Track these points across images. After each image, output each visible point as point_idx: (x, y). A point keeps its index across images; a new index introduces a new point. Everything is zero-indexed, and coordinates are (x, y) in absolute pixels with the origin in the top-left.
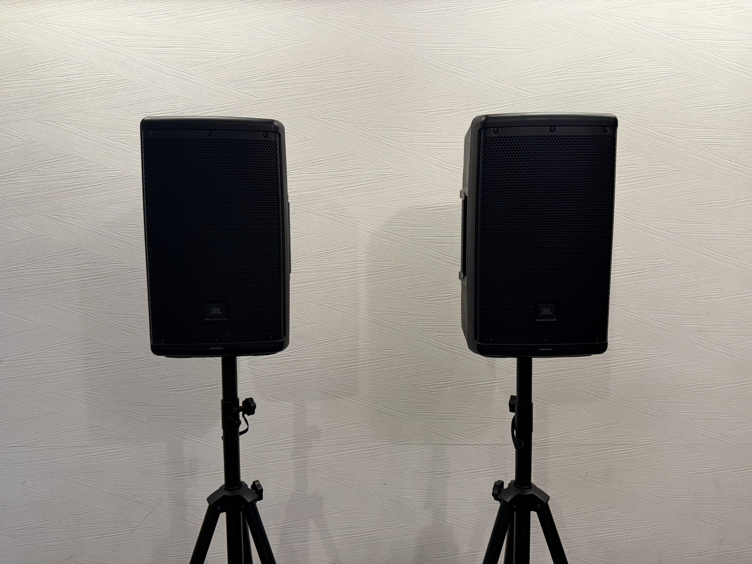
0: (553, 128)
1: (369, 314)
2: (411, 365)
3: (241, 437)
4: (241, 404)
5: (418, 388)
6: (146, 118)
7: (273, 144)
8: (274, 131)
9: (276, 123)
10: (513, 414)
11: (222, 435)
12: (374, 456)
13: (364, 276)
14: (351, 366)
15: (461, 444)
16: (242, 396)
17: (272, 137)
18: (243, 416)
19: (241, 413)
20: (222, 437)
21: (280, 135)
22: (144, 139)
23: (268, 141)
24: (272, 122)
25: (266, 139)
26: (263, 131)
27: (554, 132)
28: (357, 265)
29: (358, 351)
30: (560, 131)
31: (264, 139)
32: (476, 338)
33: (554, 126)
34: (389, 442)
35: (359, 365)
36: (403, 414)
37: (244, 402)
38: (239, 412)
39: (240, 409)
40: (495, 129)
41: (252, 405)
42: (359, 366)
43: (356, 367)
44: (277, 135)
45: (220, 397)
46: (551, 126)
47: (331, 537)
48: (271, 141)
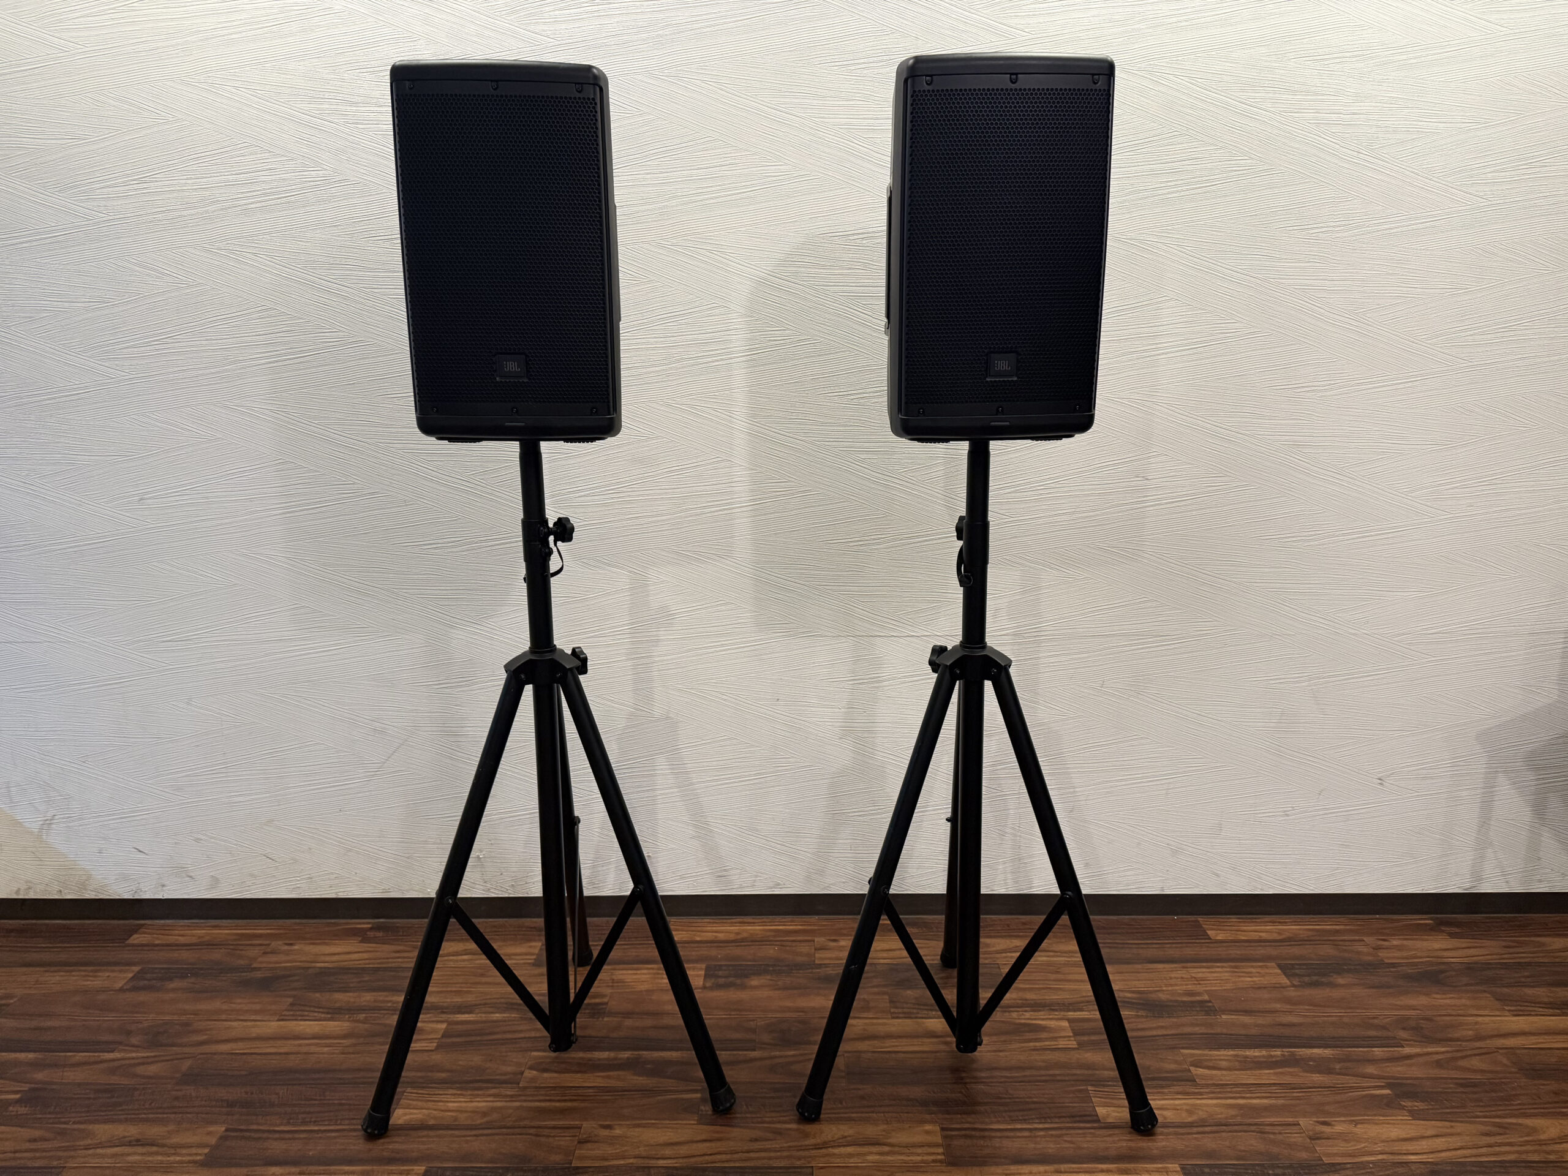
0: (1014, 77)
1: (751, 422)
2: (821, 508)
3: (553, 580)
4: (551, 525)
5: (832, 545)
6: (398, 63)
7: (591, 103)
8: (591, 82)
9: (595, 71)
10: (961, 543)
11: (523, 572)
12: (761, 655)
13: (741, 357)
14: (720, 510)
15: (899, 635)
16: (552, 517)
17: (589, 92)
18: (555, 545)
19: (551, 538)
20: (524, 578)
21: (601, 89)
22: (397, 95)
23: (584, 99)
24: (589, 68)
25: (581, 95)
26: (576, 83)
27: (1017, 84)
28: (728, 338)
29: (733, 485)
30: (1025, 82)
31: (578, 95)
32: (900, 410)
33: (1017, 74)
34: (784, 634)
35: (734, 508)
36: (806, 588)
37: (555, 524)
38: (548, 537)
39: (550, 532)
40: (928, 78)
41: (569, 526)
42: (734, 511)
43: (729, 512)
44: (598, 89)
45: (521, 516)
46: (1011, 74)
47: (692, 784)
48: (589, 99)
